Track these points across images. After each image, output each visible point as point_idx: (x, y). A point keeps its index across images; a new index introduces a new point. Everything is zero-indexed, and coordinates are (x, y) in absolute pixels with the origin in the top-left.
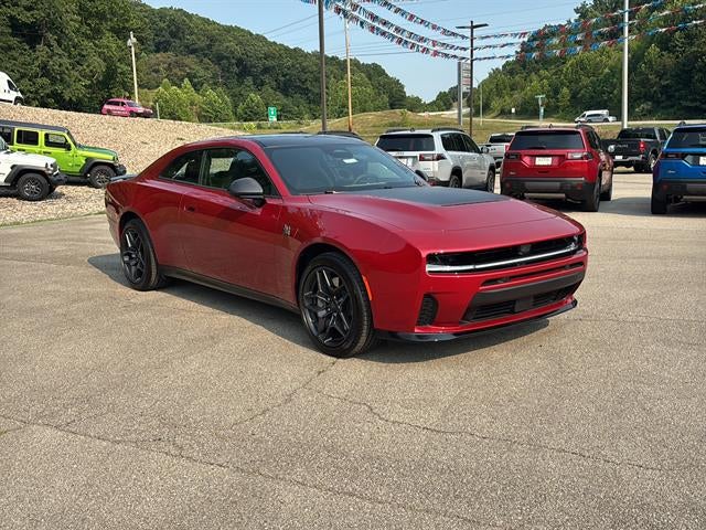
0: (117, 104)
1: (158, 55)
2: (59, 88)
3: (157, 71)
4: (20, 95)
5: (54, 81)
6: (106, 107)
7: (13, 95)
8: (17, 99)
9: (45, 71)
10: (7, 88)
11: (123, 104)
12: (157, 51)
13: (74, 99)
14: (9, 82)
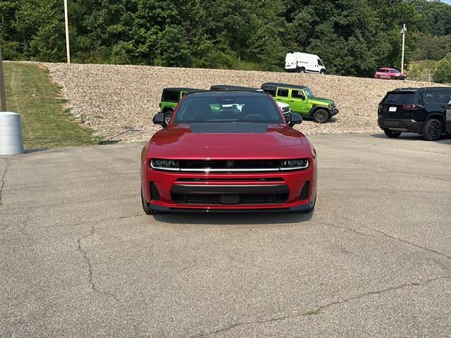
0: (384, 71)
1: (446, 37)
2: (359, 62)
3: (443, 48)
4: (324, 67)
5: (356, 58)
6: (377, 73)
7: (320, 68)
8: (322, 70)
9: (352, 52)
10: (317, 64)
11: (388, 71)
12: (446, 34)
13: (367, 69)
14: (318, 60)
